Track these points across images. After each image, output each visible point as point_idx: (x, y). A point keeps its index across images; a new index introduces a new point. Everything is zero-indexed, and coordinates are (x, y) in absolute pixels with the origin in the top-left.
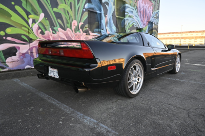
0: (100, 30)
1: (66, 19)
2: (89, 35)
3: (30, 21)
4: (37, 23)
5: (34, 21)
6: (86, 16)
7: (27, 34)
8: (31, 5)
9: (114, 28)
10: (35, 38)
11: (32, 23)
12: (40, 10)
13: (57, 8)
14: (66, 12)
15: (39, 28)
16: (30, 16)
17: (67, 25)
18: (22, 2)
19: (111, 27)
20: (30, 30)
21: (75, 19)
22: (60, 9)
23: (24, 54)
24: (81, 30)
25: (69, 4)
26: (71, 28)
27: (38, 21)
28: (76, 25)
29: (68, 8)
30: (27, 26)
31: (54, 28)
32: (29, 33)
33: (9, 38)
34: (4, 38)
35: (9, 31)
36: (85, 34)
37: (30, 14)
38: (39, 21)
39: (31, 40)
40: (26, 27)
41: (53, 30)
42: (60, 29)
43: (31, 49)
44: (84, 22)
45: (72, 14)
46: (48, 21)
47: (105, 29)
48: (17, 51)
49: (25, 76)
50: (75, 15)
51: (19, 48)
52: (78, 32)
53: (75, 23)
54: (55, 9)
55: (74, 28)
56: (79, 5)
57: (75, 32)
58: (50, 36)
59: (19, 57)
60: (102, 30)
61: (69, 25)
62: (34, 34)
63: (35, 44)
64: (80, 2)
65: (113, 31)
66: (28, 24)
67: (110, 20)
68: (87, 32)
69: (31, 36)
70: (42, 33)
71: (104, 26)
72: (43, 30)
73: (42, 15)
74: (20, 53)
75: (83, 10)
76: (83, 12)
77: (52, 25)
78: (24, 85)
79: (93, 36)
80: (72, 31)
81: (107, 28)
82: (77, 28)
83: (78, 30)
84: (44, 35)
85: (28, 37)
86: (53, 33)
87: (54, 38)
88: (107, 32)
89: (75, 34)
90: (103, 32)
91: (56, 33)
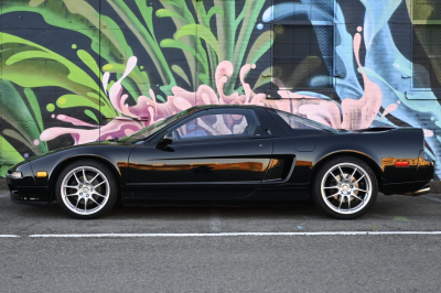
0: (327, 78)
1: (197, 61)
3: (105, 78)
4: (120, 81)
5: (113, 77)
6: (265, 43)
7: (97, 107)
8: (110, 44)
9: (403, 66)
10: (114, 115)
11: (109, 82)
12: (129, 49)
13: (171, 37)
14: (199, 42)
15: (124, 91)
16: (105, 67)
17: (201, 76)
18: (90, 41)
19: (383, 66)
20: (103, 96)
21: (227, 58)
22: (180, 39)
24: (246, 86)
25: (208, 21)
26: (212, 84)
27: (122, 75)
28: (230, 72)
29: (205, 33)
30: (97, 88)
31: (162, 88)
32: (100, 103)
33: (61, 117)
34: (53, 116)
35: (63, 102)
36: (262, 95)
37: (106, 62)
38: (124, 76)
39: (103, 120)
40: (95, 91)
41: (157, 92)
42: (176, 89)
44: (257, 63)
45: (215, 45)
46: (144, 73)
48: (73, 143)
50: (227, 47)
51: (78, 136)
52: (235, 94)
53: (225, 69)
54: (166, 43)
55: (220, 81)
56: (241, 16)
57: (227, 90)
58: (150, 109)
60: (338, 81)
61: (205, 77)
62: (110, 105)
63: (112, 128)
64: (246, 8)
65: (397, 77)
66: (100, 84)
67: (377, 40)
68: (271, 91)
69: (105, 111)
70: (131, 102)
71: (349, 66)
72: (133, 94)
73: (132, 61)
75: (255, 29)
76: (255, 34)
77: (156, 81)
79: (294, 103)
80: (216, 90)
81: (360, 69)
82: (231, 83)
83: (236, 88)
84: (135, 107)
85: (97, 113)
86: (158, 101)
87: (159, 112)
88: (362, 84)
89: (227, 97)
90: (343, 86)
91: (166, 100)
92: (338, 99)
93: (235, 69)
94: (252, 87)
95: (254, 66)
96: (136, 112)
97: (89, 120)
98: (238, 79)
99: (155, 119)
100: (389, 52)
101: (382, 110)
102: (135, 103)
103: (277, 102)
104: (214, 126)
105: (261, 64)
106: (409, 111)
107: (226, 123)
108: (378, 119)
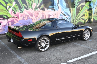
0: (53, 6)
1: (29, 3)
2: (45, 11)
3: (8, 7)
5: (10, 7)
7: (6, 15)
9: (65, 4)
10: (11, 16)
15: (13, 10)
16: (7, 5)
19: (62, 4)
20: (8, 12)
21: (35, 2)
23: (4, 26)
24: (39, 8)
26: (32, 8)
27: (12, 6)
28: (35, 5)
30: (6, 10)
31: (21, 9)
36: (42, 10)
37: (8, 3)
38: (12, 7)
39: (8, 18)
40: (5, 11)
41: (21, 10)
42: (25, 10)
43: (8, 23)
44: (41, 3)
46: (17, 6)
47: (57, 6)
48: (1, 24)
49: (4, 39)
51: (2, 22)
52: (37, 10)
53: (34, 5)
55: (34, 7)
57: (35, 10)
58: (19, 15)
59: (2, 27)
60: (54, 7)
61: (30, 7)
62: (10, 14)
63: (10, 20)
65: (64, 6)
68: (43, 9)
69: (8, 16)
70: (14, 13)
71: (56, 4)
72: (15, 11)
73: (14, 3)
74: (2, 25)
77: (20, 8)
78: (3, 43)
79: (47, 12)
80: (33, 9)
81: (58, 5)
82: (36, 8)
83: (37, 9)
84: (15, 14)
85: (6, 16)
86: (21, 13)
87: (21, 15)
88: (58, 7)
89: (35, 11)
90: (55, 8)
91: (22, 12)
92: (55, 11)
93: (36, 5)
94: (40, 9)
95: (40, 4)
96: (16, 15)
97: (4, 18)
98: (37, 7)
99: (20, 17)
100: (63, 1)
101: (61, 12)
102: (15, 13)
103: (44, 12)
104: (33, 17)
105: (41, 4)
106: (65, 12)
107: (35, 17)
108: (61, 14)
